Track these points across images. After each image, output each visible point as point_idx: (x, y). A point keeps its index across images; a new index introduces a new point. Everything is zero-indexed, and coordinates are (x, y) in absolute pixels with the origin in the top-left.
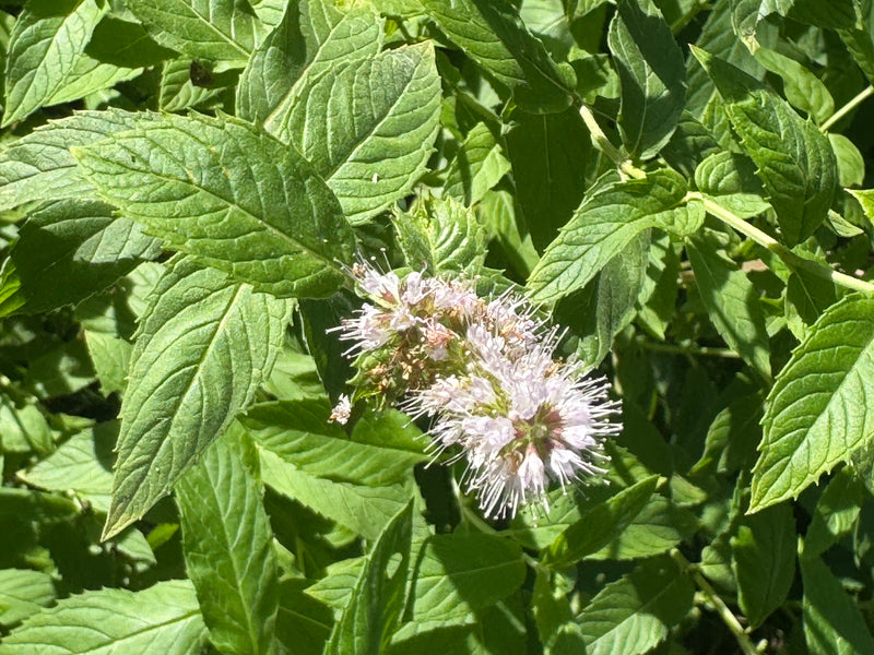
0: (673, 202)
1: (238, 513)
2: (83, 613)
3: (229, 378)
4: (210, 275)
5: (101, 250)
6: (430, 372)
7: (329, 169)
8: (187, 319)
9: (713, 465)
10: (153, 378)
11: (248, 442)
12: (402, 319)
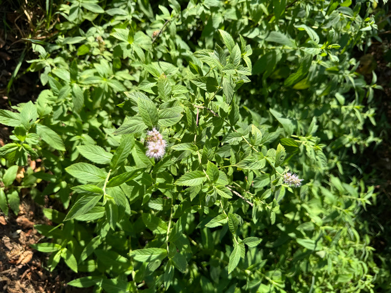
0: (195, 150)
1: (126, 151)
2: (97, 149)
3: (135, 129)
4: (141, 118)
5: (134, 109)
6: (152, 140)
7: (160, 118)
8: (136, 121)
9: (185, 193)
10: (129, 123)
11: (134, 145)
12: (154, 134)
